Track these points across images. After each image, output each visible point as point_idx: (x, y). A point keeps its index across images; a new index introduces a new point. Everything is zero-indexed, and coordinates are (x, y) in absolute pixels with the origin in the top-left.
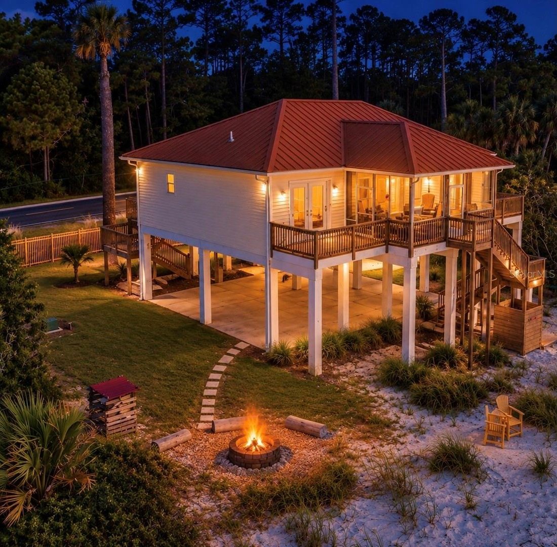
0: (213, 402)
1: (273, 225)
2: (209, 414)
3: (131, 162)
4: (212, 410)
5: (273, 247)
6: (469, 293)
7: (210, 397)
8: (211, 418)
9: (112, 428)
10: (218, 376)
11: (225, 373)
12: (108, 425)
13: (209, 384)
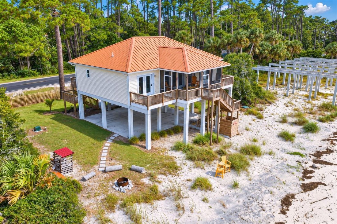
0: (105, 159)
1: (130, 93)
2: (103, 164)
3: (72, 64)
4: (104, 162)
5: (131, 101)
6: (211, 114)
7: (104, 157)
8: (104, 165)
9: (63, 169)
10: (107, 148)
11: (109, 147)
12: (61, 168)
13: (104, 151)
